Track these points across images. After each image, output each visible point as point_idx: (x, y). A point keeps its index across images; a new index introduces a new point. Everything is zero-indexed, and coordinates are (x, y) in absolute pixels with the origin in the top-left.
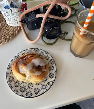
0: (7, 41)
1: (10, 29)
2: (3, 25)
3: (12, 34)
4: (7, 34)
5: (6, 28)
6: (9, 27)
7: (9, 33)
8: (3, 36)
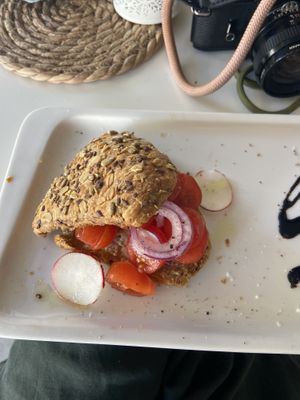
0: (109, 73)
1: (129, 33)
2: (106, 14)
3: (132, 52)
4: (114, 47)
5: (112, 27)
6: (123, 24)
7: (122, 47)
8: (99, 51)
